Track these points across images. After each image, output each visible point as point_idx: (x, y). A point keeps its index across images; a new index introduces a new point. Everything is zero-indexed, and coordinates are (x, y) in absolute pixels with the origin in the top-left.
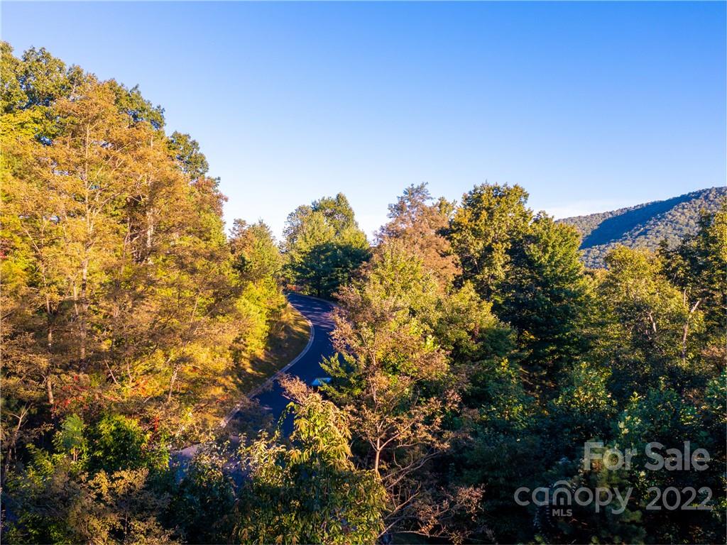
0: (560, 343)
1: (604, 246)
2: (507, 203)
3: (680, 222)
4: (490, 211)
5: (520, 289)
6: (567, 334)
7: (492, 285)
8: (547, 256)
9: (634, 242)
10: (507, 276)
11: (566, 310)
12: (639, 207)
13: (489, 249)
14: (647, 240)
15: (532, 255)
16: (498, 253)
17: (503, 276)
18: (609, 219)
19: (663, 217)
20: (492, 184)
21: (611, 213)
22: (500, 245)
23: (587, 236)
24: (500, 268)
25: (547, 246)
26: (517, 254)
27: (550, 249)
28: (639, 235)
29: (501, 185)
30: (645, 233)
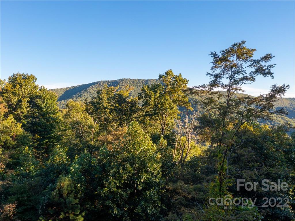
0: (49, 138)
1: (66, 100)
2: (28, 82)
3: (92, 92)
4: (20, 85)
5: (34, 117)
6: (52, 135)
7: (22, 116)
8: (44, 104)
9: (77, 99)
10: (28, 112)
11: (52, 125)
12: (78, 86)
13: (20, 101)
14: (81, 98)
15: (38, 104)
16: (24, 102)
17: (26, 112)
18: (68, 90)
19: (86, 90)
20: (21, 73)
21: (69, 88)
22: (25, 99)
23: (60, 96)
24: (25, 109)
25: (45, 100)
26: (32, 103)
27: (45, 101)
28: (78, 96)
29: (25, 74)
30: (80, 96)
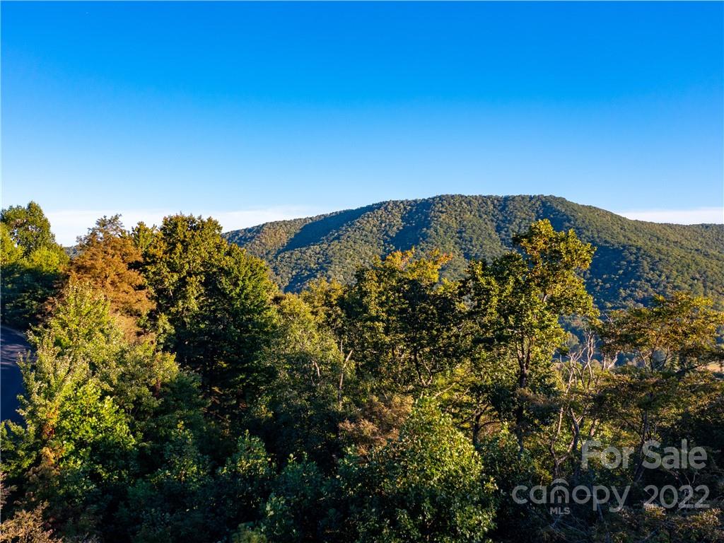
0: (249, 371)
1: (304, 249)
2: (201, 236)
4: (185, 244)
5: (215, 321)
6: (255, 362)
7: (186, 317)
8: (238, 290)
9: (329, 245)
10: (201, 308)
11: (253, 339)
12: (334, 215)
13: (183, 282)
14: (340, 244)
15: (224, 289)
16: (192, 286)
17: (196, 309)
18: (310, 224)
19: (353, 224)
20: (187, 215)
21: (311, 218)
22: (194, 279)
24: (193, 301)
25: (238, 280)
26: (210, 284)
27: (240, 283)
28: (334, 239)
29: (196, 216)
30: (338, 238)
